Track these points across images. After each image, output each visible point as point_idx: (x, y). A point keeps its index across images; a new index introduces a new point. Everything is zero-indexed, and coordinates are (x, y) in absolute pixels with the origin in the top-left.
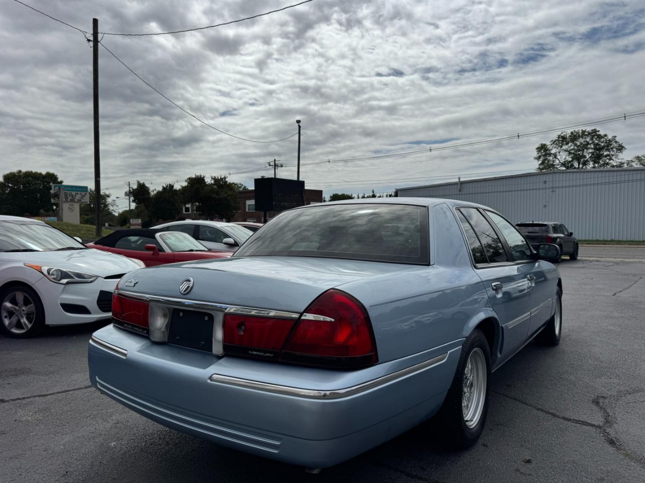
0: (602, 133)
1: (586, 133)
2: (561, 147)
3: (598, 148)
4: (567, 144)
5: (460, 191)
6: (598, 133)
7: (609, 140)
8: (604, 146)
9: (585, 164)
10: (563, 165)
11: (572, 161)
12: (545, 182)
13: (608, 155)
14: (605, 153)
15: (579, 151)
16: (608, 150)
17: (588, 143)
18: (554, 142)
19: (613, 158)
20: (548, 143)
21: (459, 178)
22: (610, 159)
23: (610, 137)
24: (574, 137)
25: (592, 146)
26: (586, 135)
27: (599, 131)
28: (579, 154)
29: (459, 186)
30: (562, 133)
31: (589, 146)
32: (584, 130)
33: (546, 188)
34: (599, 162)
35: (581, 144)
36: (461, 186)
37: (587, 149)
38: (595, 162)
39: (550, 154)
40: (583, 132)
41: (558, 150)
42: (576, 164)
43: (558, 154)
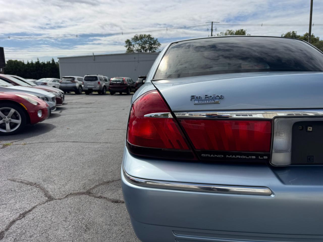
0: (152, 37)
1: (146, 36)
2: (136, 41)
3: (151, 44)
4: (138, 40)
5: (94, 60)
6: (151, 37)
7: (155, 40)
8: (153, 43)
9: (146, 51)
10: (137, 50)
11: (141, 49)
12: (135, 58)
13: (155, 48)
14: (154, 46)
15: (143, 44)
16: (154, 45)
17: (147, 41)
18: (133, 39)
19: (157, 49)
20: (130, 40)
21: (93, 54)
22: (156, 49)
23: (155, 39)
24: (141, 37)
25: (149, 43)
26: (146, 37)
27: (151, 36)
28: (143, 46)
29: (93, 57)
30: (136, 35)
31: (147, 42)
32: (145, 34)
33: (135, 61)
34: (151, 51)
35: (144, 41)
36: (94, 58)
37: (147, 44)
38: (150, 50)
39: (131, 45)
40: (145, 35)
41: (134, 43)
42: (143, 51)
43: (135, 45)
